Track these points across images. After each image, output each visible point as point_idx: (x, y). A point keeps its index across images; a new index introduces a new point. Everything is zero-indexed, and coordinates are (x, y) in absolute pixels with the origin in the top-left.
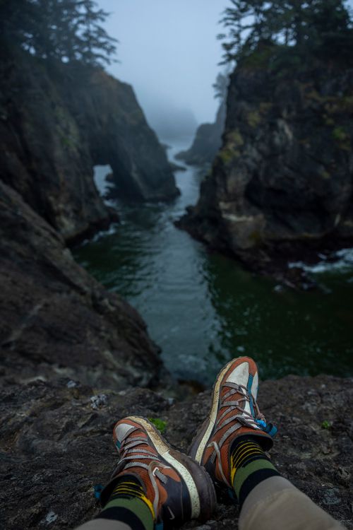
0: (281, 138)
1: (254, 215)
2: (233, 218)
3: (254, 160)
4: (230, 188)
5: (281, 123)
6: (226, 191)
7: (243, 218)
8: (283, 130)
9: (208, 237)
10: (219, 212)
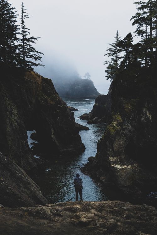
0: (145, 119)
1: (131, 164)
2: (118, 166)
3: (130, 131)
4: (115, 149)
5: (144, 110)
6: (113, 150)
7: (125, 167)
8: (146, 114)
9: (102, 178)
10: (110, 163)
